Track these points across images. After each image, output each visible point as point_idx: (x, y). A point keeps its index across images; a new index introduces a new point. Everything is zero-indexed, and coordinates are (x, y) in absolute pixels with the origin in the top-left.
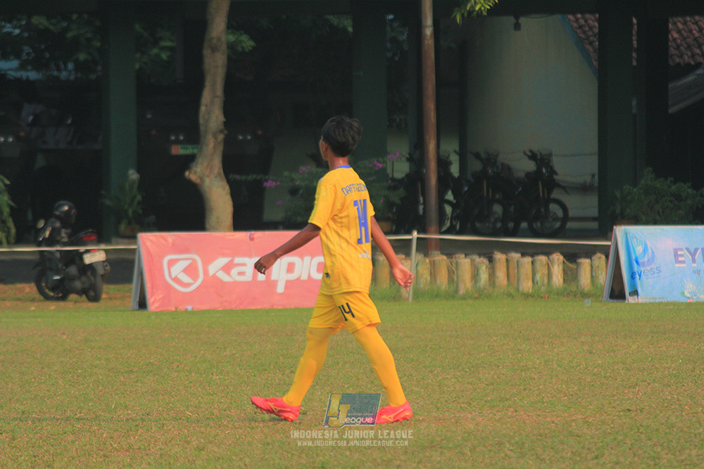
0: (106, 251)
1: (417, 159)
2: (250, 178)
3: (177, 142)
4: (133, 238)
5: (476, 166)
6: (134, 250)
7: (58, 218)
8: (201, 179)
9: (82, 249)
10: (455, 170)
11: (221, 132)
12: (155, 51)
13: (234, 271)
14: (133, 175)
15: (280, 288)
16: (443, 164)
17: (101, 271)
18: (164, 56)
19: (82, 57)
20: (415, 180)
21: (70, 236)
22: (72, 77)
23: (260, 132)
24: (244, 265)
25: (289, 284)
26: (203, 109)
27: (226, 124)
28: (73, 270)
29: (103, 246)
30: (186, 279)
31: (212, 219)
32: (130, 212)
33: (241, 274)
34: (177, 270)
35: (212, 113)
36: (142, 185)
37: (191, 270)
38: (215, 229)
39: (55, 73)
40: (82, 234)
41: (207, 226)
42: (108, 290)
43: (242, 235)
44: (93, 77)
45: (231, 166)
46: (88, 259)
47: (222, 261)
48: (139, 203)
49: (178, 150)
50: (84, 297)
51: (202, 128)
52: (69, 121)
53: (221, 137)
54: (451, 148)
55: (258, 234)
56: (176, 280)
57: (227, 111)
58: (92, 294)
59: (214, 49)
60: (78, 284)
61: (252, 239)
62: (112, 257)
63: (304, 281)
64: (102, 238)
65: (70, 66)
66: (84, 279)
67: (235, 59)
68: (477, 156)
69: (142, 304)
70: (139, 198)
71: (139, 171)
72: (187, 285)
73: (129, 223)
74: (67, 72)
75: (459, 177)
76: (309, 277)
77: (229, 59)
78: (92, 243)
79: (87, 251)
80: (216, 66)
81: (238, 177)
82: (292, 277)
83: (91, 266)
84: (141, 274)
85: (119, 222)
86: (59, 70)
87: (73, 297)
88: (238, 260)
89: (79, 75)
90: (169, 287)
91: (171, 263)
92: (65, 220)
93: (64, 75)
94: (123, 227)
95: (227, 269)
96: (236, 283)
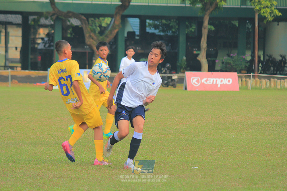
0: (178, 76)
1: (253, 56)
2: (213, 59)
3: (195, 50)
4: (184, 73)
5: (267, 58)
6: (184, 76)
7: (167, 68)
8: (201, 59)
9: (172, 75)
10: (262, 59)
11: (206, 48)
12: (191, 29)
13: (208, 82)
14: (185, 58)
15: (219, 86)
16: (259, 57)
17: (176, 81)
18: (193, 30)
19: (174, 30)
20: (252, 61)
21: (169, 72)
22: (171, 34)
23: (215, 48)
24: (210, 80)
25: (221, 85)
26: (202, 43)
27: (207, 46)
28: (170, 80)
29: (177, 75)
30: (196, 83)
31: (203, 69)
32: (184, 67)
33: (210, 82)
34: (195, 81)
35: (204, 43)
36: (187, 60)
37: (198, 81)
38: (203, 71)
39: (167, 33)
40: (172, 72)
41: (202, 70)
42: (178, 85)
43: (210, 73)
44: (176, 34)
45: (208, 56)
46: (173, 78)
47: (205, 79)
48: (186, 65)
49: (195, 52)
50: (172, 87)
51: (201, 47)
52: (170, 45)
53: (206, 50)
54: (261, 53)
55: (214, 73)
56: (194, 83)
57: (207, 43)
58: (174, 86)
59: (205, 28)
60: (171, 84)
61: (212, 74)
62: (179, 77)
63: (225, 85)
64: (177, 72)
65: (171, 32)
66: (172, 82)
67: (210, 31)
68: (268, 55)
69: (186, 89)
70: (186, 63)
71: (186, 57)
72: (196, 85)
73: (183, 69)
74: (170, 33)
75: (263, 61)
76: (226, 83)
77: (208, 31)
78: (175, 74)
79: (173, 76)
80: (205, 33)
81: (210, 59)
82: (222, 83)
83: (174, 80)
84: (186, 82)
85: (181, 69)
86: (168, 32)
87: (170, 86)
88: (209, 79)
89: (173, 34)
90: (192, 85)
91: (193, 79)
92: (168, 68)
93: (169, 34)
94: (182, 70)
95: (206, 81)
96: (208, 85)
